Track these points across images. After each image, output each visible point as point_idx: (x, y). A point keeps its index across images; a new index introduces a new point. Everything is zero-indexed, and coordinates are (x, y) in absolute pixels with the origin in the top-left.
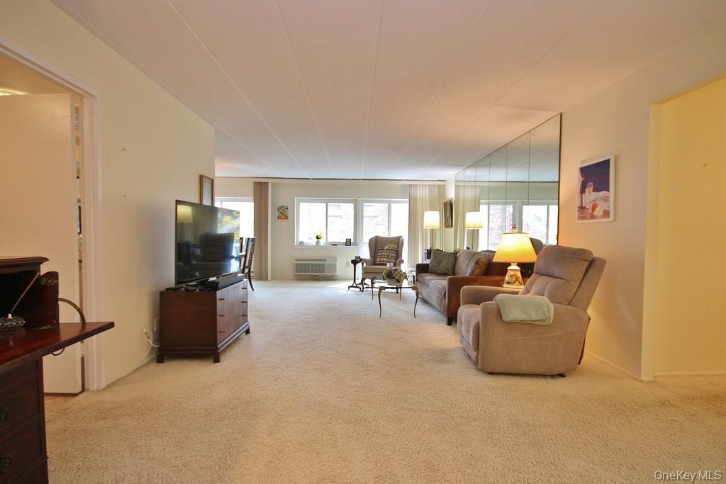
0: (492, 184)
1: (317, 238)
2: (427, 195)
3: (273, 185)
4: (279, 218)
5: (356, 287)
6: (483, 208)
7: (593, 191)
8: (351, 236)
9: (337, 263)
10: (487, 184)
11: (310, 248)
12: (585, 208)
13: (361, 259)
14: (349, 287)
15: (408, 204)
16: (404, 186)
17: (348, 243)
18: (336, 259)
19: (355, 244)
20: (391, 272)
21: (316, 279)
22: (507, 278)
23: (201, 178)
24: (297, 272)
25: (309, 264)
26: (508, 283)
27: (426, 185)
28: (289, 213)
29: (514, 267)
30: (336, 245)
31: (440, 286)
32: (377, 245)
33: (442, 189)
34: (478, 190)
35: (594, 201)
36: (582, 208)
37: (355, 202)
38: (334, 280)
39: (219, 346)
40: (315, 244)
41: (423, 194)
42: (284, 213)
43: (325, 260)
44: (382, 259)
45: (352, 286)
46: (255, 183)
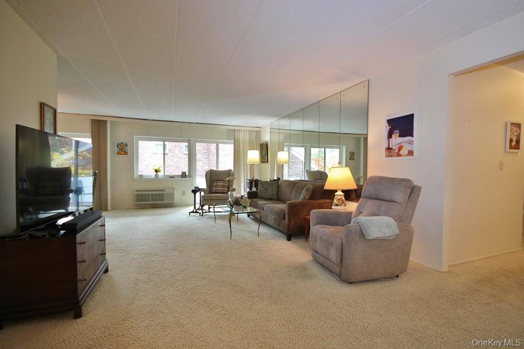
0: (291, 132)
1: (156, 171)
2: (248, 138)
3: (111, 122)
4: (118, 153)
5: (196, 212)
6: (285, 148)
7: (399, 136)
8: (186, 170)
9: (175, 192)
10: (289, 132)
11: (149, 180)
12: (392, 148)
13: (200, 189)
14: (190, 213)
15: (233, 145)
16: (229, 130)
17: (184, 175)
18: (174, 189)
19: (190, 176)
20: (237, 200)
21: (155, 207)
22: (335, 201)
23: (42, 106)
24: (137, 201)
25: (149, 194)
26: (337, 205)
27: (246, 130)
28: (128, 149)
29: (339, 193)
30: (174, 177)
31: (276, 209)
32: (212, 177)
33: (258, 133)
34: (282, 137)
35: (399, 144)
36: (389, 149)
37: (189, 142)
38: (172, 207)
39: (80, 298)
40: (154, 177)
41: (244, 137)
42: (123, 149)
43: (164, 190)
44: (217, 188)
45: (193, 212)
46: (92, 120)
